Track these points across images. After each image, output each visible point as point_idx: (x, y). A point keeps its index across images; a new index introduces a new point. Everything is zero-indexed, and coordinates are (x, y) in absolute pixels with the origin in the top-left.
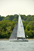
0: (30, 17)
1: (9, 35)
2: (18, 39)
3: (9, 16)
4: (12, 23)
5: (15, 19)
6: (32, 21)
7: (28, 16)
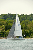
0: (23, 17)
1: (3, 34)
2: (15, 38)
3: (2, 15)
4: (6, 22)
5: (8, 18)
6: (25, 20)
7: (21, 15)
